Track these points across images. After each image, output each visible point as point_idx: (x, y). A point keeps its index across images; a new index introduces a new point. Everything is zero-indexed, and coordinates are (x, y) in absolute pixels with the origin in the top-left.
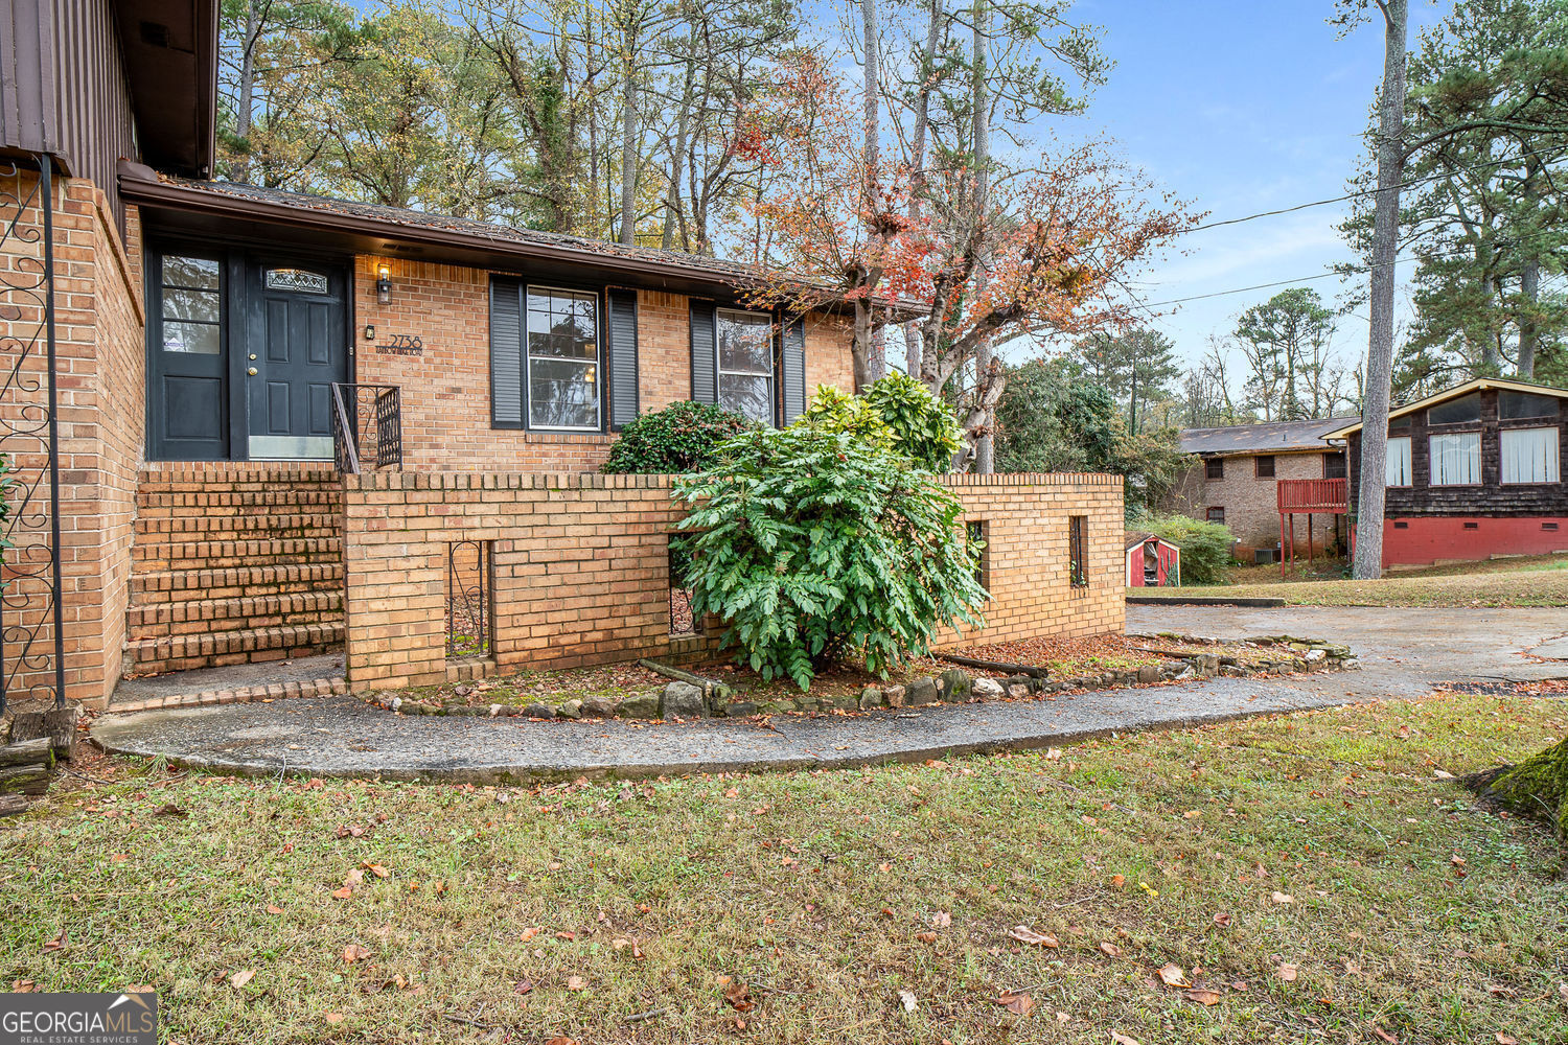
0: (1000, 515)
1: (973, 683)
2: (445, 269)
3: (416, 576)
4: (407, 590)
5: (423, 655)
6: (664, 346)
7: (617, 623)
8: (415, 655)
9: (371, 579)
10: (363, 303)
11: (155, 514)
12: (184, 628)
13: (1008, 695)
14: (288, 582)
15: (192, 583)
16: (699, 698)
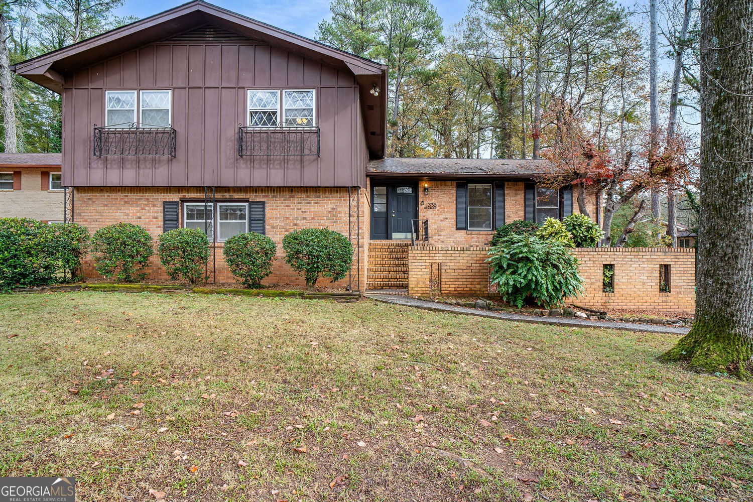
0: (620, 262)
1: (576, 313)
2: (443, 183)
3: (423, 270)
4: (421, 273)
5: (424, 289)
6: (514, 200)
7: (473, 286)
8: (422, 289)
9: (413, 270)
10: (421, 195)
11: (373, 253)
12: (378, 280)
13: (589, 319)
14: (399, 271)
15: (379, 270)
16: (485, 305)
